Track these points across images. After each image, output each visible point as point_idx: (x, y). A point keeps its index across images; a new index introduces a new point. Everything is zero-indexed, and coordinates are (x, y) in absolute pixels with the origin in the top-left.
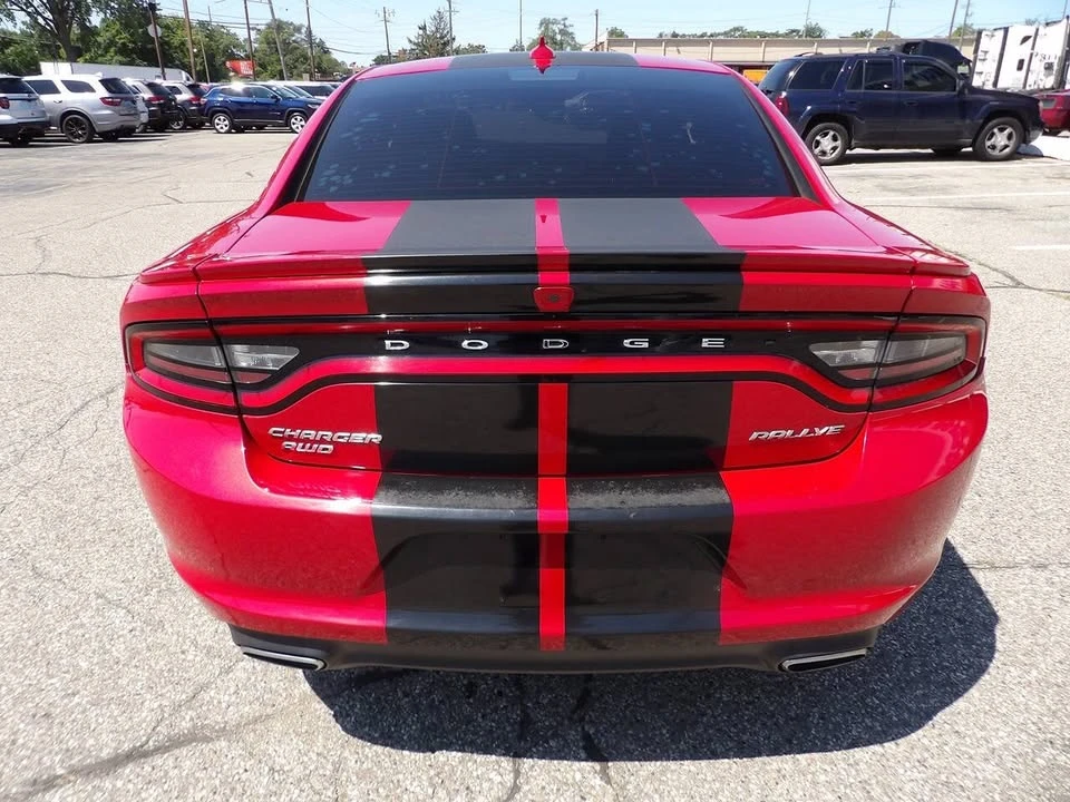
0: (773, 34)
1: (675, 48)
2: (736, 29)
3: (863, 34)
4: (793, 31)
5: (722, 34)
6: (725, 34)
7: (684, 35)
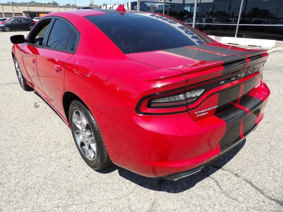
0: (44, 4)
1: (16, 7)
2: (33, 2)
3: (68, 5)
4: (50, 3)
5: (28, 3)
6: (29, 3)
7: (16, 3)
